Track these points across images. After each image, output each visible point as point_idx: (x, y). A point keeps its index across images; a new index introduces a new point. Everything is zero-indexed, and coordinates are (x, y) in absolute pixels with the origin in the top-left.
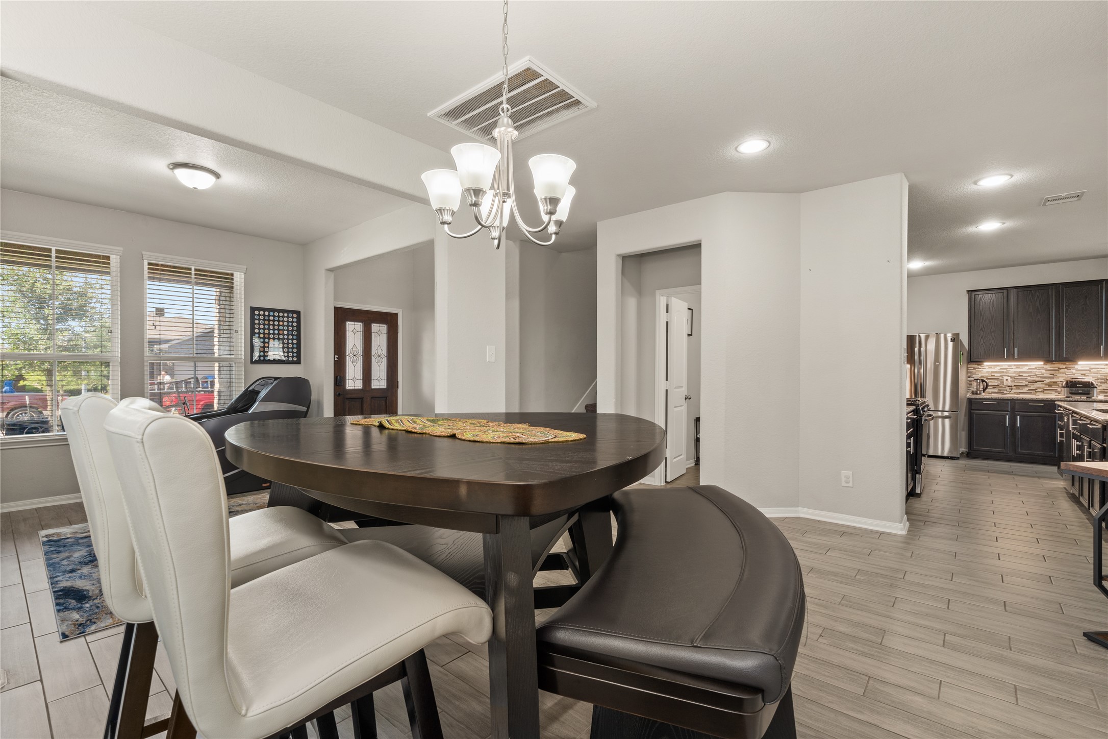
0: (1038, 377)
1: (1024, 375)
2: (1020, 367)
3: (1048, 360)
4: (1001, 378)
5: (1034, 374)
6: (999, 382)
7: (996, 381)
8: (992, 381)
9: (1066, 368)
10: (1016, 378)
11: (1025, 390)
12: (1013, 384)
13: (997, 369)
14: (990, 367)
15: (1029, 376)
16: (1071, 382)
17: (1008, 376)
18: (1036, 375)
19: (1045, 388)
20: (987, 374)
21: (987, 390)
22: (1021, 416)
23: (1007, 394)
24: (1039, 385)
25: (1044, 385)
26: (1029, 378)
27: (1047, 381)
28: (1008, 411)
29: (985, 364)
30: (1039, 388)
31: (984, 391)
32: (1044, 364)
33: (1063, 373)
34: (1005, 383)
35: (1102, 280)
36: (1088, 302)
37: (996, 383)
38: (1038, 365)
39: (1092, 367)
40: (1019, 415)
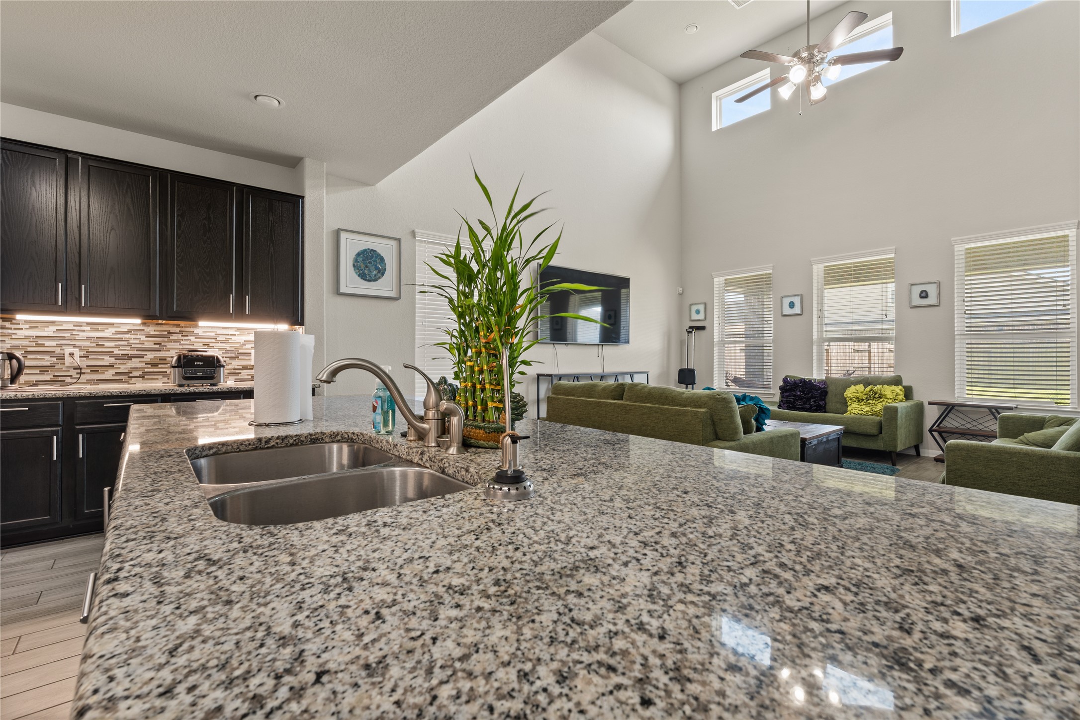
0: (133, 349)
1: (107, 344)
2: (100, 327)
3: (149, 316)
4: (58, 351)
5: (126, 343)
6: (54, 359)
7: (47, 357)
8: (38, 357)
9: (181, 332)
10: (91, 350)
11: (109, 374)
12: (84, 363)
13: (49, 331)
14: (33, 325)
15: (117, 346)
16: (185, 357)
17: (75, 346)
18: (129, 345)
19: (146, 370)
20: (26, 343)
21: (22, 379)
22: (89, 434)
23: (71, 384)
24: (135, 363)
25: (143, 365)
26: (116, 351)
27: (150, 356)
28: (58, 426)
29: (19, 317)
30: (136, 369)
31: (13, 379)
32: (144, 324)
33: (175, 341)
34: (68, 361)
35: (232, 184)
36: (212, 216)
37: (47, 360)
38: (134, 325)
39: (219, 332)
40: (81, 431)
